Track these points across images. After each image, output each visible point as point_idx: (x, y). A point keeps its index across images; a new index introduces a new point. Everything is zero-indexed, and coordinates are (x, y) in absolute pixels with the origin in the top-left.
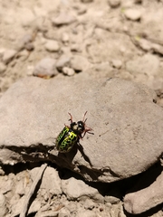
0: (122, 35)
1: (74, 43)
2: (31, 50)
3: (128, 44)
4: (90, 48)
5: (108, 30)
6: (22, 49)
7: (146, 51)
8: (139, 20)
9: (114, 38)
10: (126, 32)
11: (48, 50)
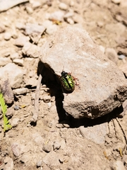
0: (107, 10)
1: (76, 8)
2: (50, 5)
3: (108, 16)
4: (86, 13)
5: (99, 5)
6: (44, 4)
7: (119, 21)
8: (118, 4)
9: (101, 10)
10: (109, 9)
11: (60, 8)
